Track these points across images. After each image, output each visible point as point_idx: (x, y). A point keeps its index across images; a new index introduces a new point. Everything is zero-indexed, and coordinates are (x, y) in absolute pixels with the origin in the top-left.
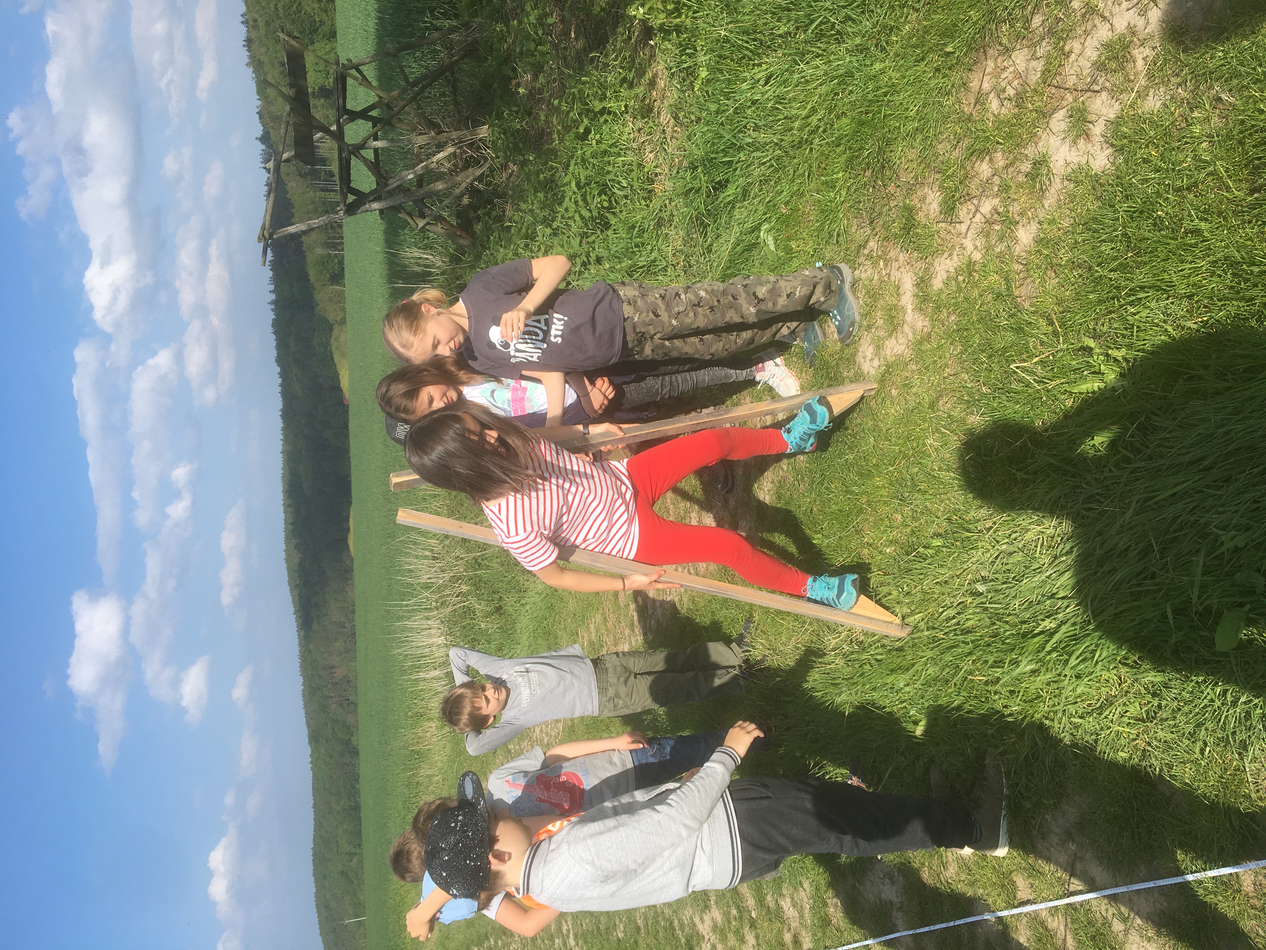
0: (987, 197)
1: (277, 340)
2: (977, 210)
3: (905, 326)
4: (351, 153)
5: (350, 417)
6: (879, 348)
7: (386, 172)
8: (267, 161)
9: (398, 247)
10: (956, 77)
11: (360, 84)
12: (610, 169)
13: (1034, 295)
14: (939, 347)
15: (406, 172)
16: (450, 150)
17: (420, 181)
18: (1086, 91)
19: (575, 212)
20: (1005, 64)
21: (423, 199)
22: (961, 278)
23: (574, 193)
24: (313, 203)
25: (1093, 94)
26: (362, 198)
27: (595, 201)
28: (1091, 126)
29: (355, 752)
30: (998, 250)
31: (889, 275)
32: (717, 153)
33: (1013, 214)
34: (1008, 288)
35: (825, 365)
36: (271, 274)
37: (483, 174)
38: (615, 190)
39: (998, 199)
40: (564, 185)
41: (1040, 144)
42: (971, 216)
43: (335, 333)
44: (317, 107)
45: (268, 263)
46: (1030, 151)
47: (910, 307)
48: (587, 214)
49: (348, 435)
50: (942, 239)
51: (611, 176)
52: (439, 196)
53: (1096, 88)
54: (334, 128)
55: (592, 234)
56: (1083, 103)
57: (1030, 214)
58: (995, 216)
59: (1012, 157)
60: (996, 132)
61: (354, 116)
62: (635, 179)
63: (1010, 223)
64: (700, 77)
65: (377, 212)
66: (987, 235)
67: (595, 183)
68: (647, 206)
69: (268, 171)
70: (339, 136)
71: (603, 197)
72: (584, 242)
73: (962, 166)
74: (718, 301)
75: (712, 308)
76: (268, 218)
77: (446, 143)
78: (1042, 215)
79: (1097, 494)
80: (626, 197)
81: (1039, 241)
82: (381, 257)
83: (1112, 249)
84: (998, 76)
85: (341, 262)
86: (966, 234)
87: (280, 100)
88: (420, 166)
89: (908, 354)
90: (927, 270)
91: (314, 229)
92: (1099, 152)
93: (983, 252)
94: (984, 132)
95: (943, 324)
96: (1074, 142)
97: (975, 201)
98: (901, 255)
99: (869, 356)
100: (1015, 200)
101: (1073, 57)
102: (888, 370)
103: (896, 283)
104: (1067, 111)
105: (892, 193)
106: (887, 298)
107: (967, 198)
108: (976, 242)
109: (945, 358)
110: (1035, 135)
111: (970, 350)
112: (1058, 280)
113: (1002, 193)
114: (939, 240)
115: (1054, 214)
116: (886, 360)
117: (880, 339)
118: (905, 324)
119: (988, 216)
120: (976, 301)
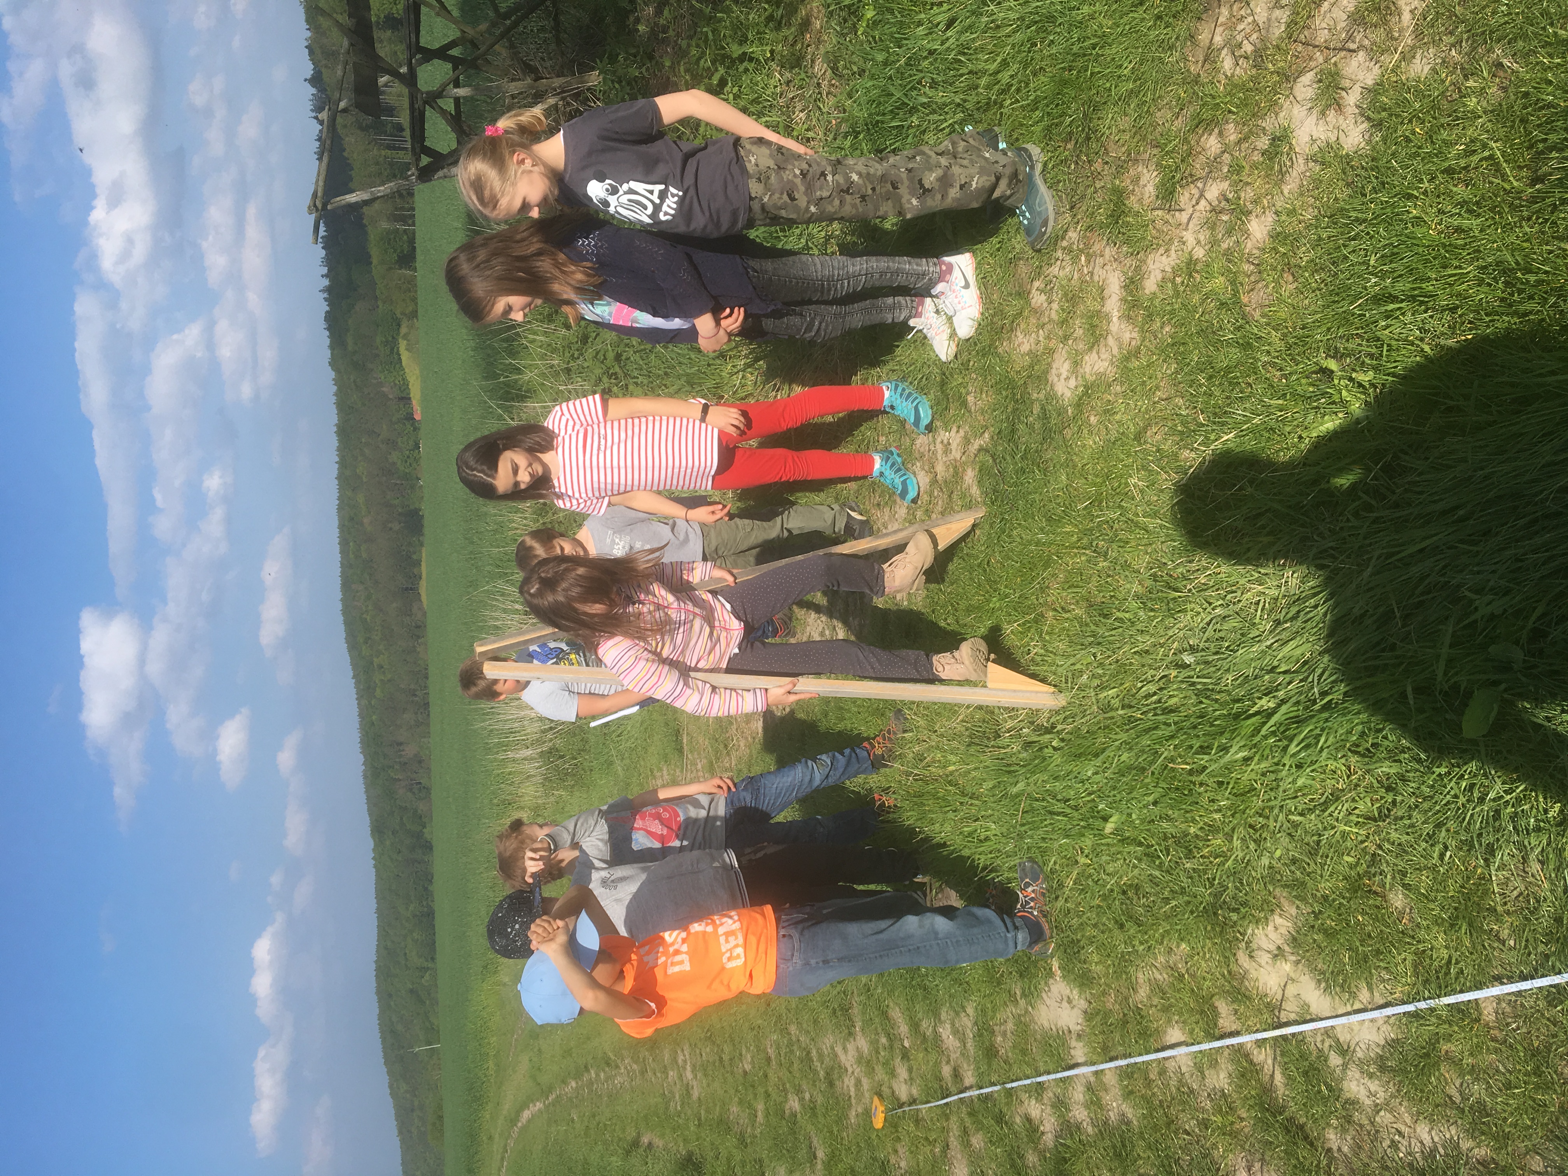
0: (1214, 179)
2: (1202, 195)
3: (1110, 337)
4: (426, 102)
5: (422, 436)
6: (1076, 364)
7: (469, 126)
8: (319, 109)
10: (1181, 27)
11: (438, 14)
13: (1267, 302)
14: (1150, 365)
16: (551, 101)
18: (1340, 50)
20: (1243, 12)
22: (1178, 280)
24: (377, 163)
25: (1348, 54)
26: (439, 161)
28: (1344, 94)
29: (428, 847)
30: (1224, 246)
31: (1092, 274)
32: (884, 114)
33: (1245, 201)
34: (1235, 294)
35: (1011, 385)
36: (324, 254)
39: (1228, 182)
41: (1282, 115)
42: (1194, 202)
43: (403, 330)
44: (381, 41)
45: (319, 240)
46: (1269, 123)
47: (1115, 314)
49: (418, 459)
50: (1158, 230)
53: (1352, 46)
54: (404, 70)
56: (1335, 64)
57: (1265, 202)
58: (1224, 203)
59: (1246, 129)
60: (1229, 98)
61: (429, 55)
63: (1241, 213)
64: (865, 18)
66: (1213, 228)
69: (321, 123)
70: (410, 80)
73: (1186, 141)
74: (873, 189)
75: (864, 197)
76: (321, 183)
77: (546, 93)
78: (1279, 204)
79: (1331, 548)
81: (1277, 237)
84: (1232, 28)
85: (412, 241)
86: (1187, 225)
87: (336, 32)
89: (1112, 372)
90: (1138, 269)
91: (378, 198)
92: (1352, 126)
93: (1207, 248)
94: (1214, 98)
95: (1156, 337)
96: (1323, 113)
97: (1200, 185)
98: (1107, 249)
99: (1065, 374)
100: (1248, 184)
101: (1326, 5)
102: (1087, 392)
103: (1101, 284)
104: (1316, 74)
105: (1099, 170)
106: (1089, 303)
107: (1190, 180)
108: (1199, 235)
109: (1156, 378)
110: (1275, 103)
111: (1187, 369)
112: (1296, 284)
113: (1232, 174)
114: (1154, 232)
115: (1295, 202)
116: (1084, 380)
117: (1078, 353)
118: (1109, 335)
119: (1215, 203)
120: (1196, 309)
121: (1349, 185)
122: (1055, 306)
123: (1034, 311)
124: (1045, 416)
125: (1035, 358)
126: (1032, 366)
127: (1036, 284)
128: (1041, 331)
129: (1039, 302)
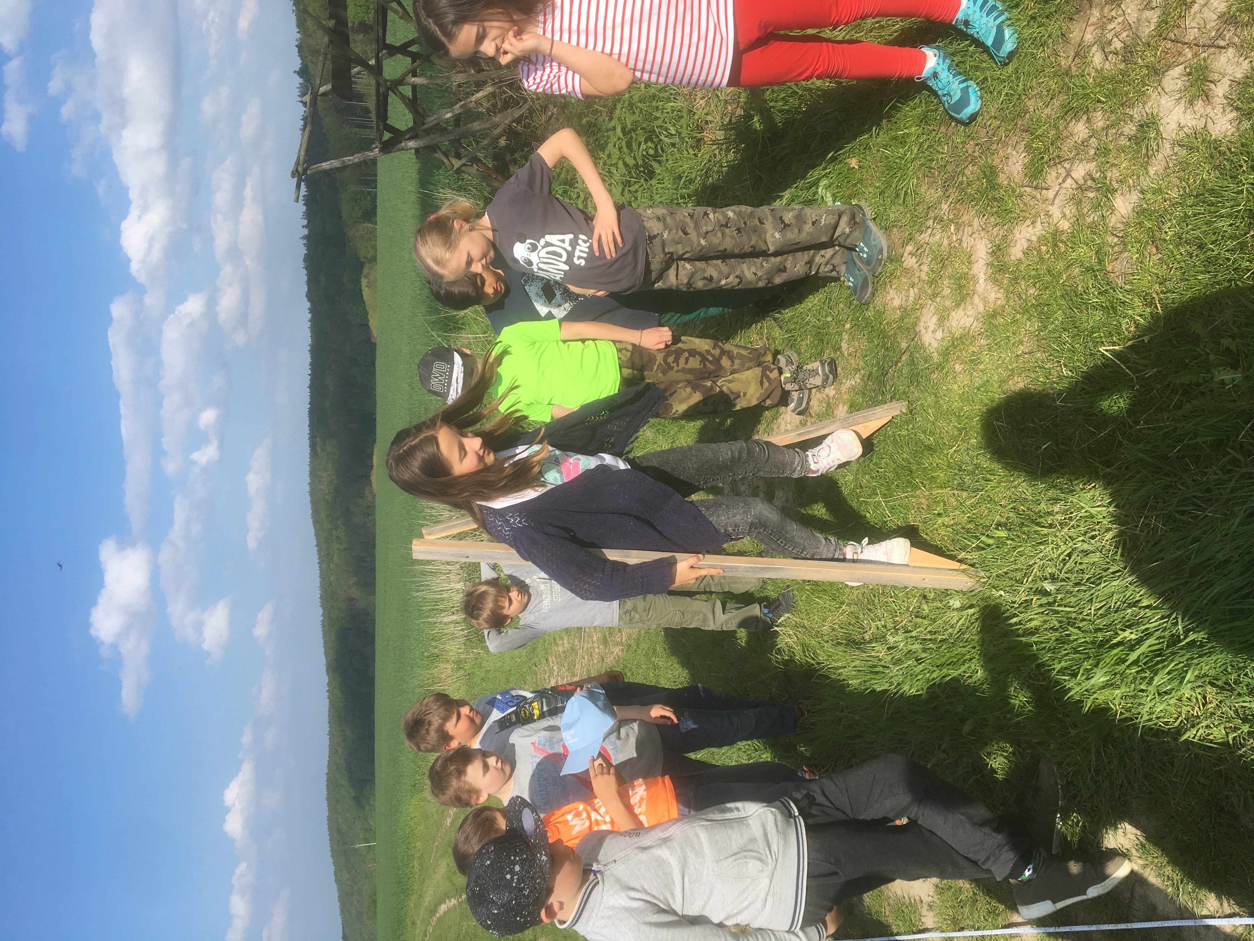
0: (1081, 160)
1: (308, 275)
2: (1068, 175)
4: (389, 89)
5: (378, 355)
6: (943, 319)
7: (423, 109)
8: (303, 94)
9: (431, 187)
10: (1053, 27)
11: (401, 18)
12: (658, 115)
13: (1131, 271)
14: (1014, 322)
15: (443, 111)
16: (489, 89)
17: (457, 120)
18: (1210, 46)
19: (619, 159)
20: (1113, 13)
21: (460, 139)
22: (1044, 248)
23: (619, 139)
24: (348, 138)
25: (1217, 51)
26: (398, 136)
27: (641, 149)
28: (1212, 86)
29: (371, 683)
30: (1089, 220)
31: (961, 240)
32: (776, 101)
33: (1111, 180)
34: (1100, 262)
35: (883, 335)
36: (304, 208)
37: (522, 115)
38: (662, 137)
39: (1094, 163)
40: (607, 131)
41: (1150, 104)
42: (1060, 180)
43: (365, 271)
44: (355, 42)
45: (301, 198)
46: (1136, 113)
47: (982, 278)
48: (631, 162)
49: (373, 374)
50: (1025, 204)
51: (659, 123)
52: (477, 136)
53: (1222, 43)
54: (372, 62)
55: (635, 182)
56: (1205, 60)
57: (1131, 181)
58: (1089, 183)
59: (1113, 117)
60: (1098, 89)
61: (393, 50)
62: (684, 126)
63: (1107, 191)
65: (413, 151)
66: (1079, 203)
67: (642, 129)
68: (696, 155)
69: (305, 104)
70: (377, 70)
71: (650, 144)
72: (626, 190)
73: (1055, 126)
74: (745, 223)
75: (739, 230)
76: (303, 153)
77: (485, 82)
78: (1145, 182)
80: (673, 145)
81: (1141, 212)
82: (413, 197)
83: (1231, 225)
84: (1103, 27)
85: (374, 200)
86: (1054, 199)
87: (320, 33)
88: (458, 106)
89: (977, 326)
90: (1005, 237)
91: (348, 165)
92: (1220, 115)
93: (1072, 221)
94: (1083, 88)
95: (1020, 297)
96: (1191, 103)
97: (1067, 165)
98: (976, 219)
99: (932, 327)
100: (1116, 165)
101: (1196, 7)
102: (953, 344)
103: (969, 250)
104: (1185, 68)
105: (970, 152)
106: (957, 266)
107: (1057, 161)
108: (1065, 210)
109: (1020, 334)
110: (1144, 94)
111: (1051, 327)
112: (1160, 256)
113: (1099, 156)
114: (1022, 206)
115: (1161, 182)
116: (951, 333)
117: (945, 309)
118: (976, 295)
119: (1081, 182)
120: (1060, 274)
121: (1216, 168)
122: (925, 268)
123: (906, 271)
124: (912, 362)
125: (905, 312)
126: (902, 319)
127: (909, 248)
128: (911, 289)
129: (910, 264)
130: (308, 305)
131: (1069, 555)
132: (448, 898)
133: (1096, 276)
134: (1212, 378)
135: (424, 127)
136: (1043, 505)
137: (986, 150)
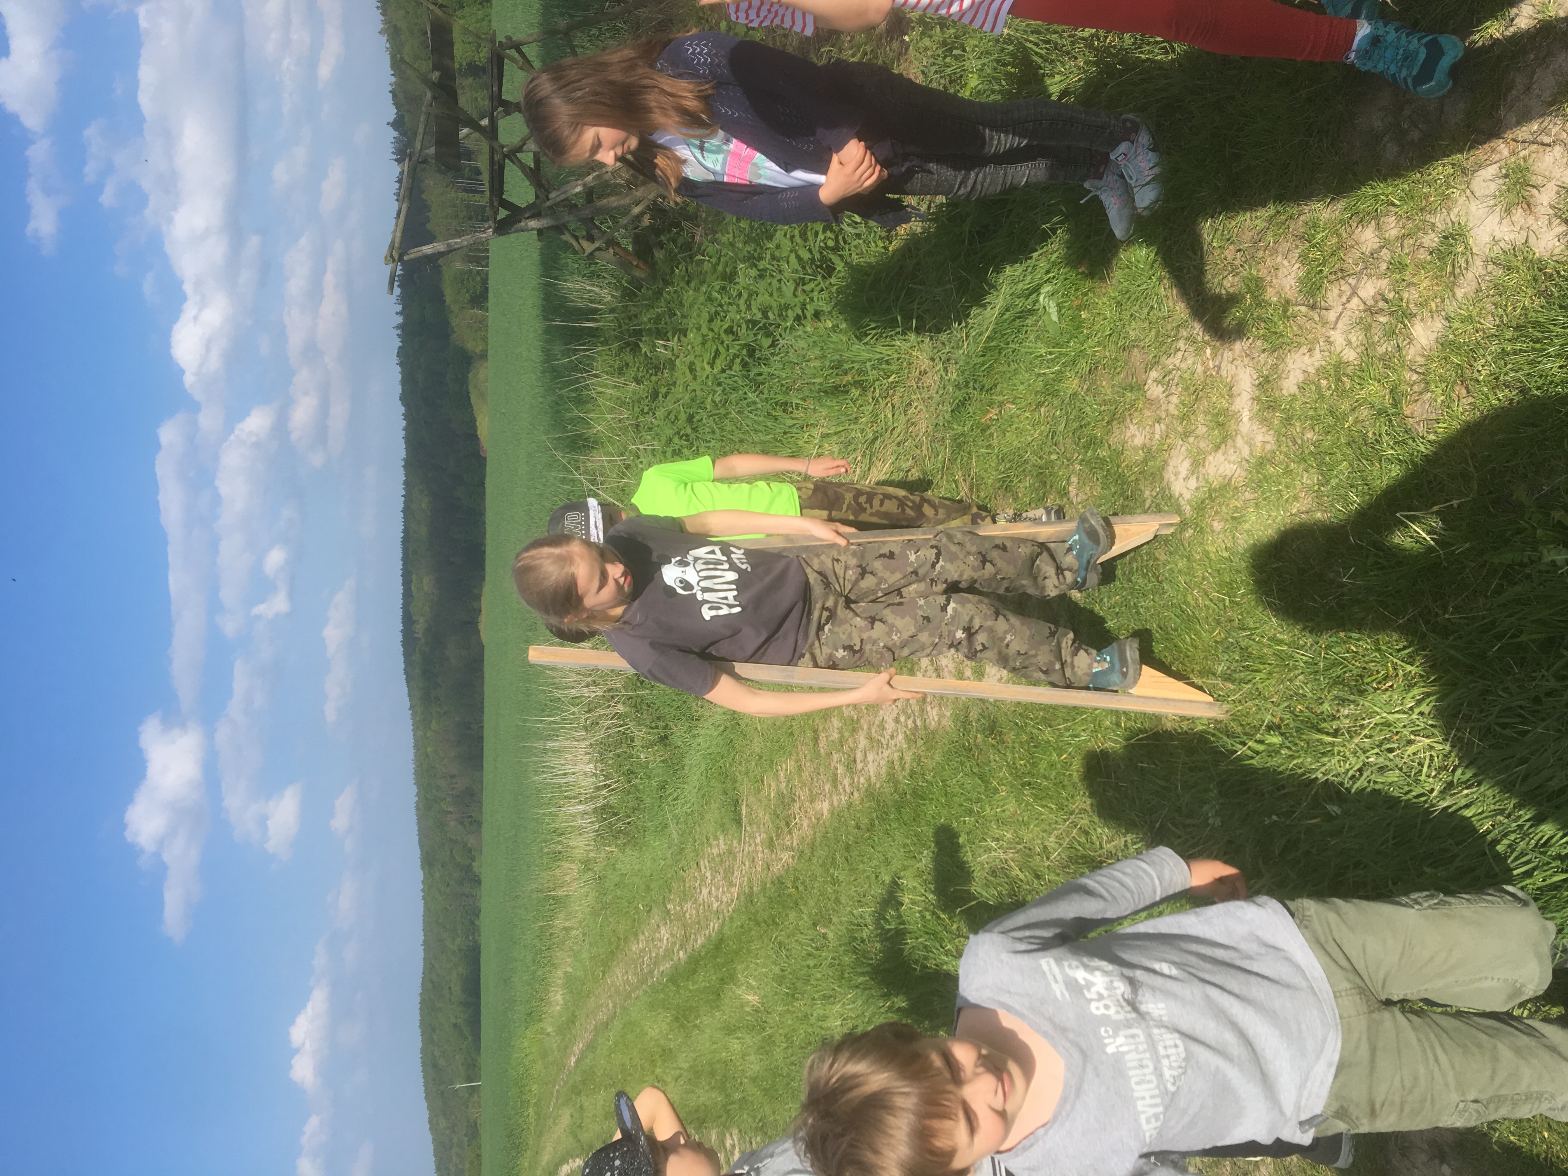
0: (1370, 276)
1: (402, 373)
2: (1354, 293)
3: (1239, 438)
4: (506, 156)
5: (488, 473)
6: (1197, 464)
7: (548, 182)
9: (557, 276)
11: (521, 68)
13: (1434, 416)
14: (1288, 472)
15: (571, 183)
17: (589, 195)
18: (1533, 143)
21: (593, 217)
22: (1324, 383)
24: (454, 206)
25: (1541, 148)
26: (516, 214)
27: (818, 239)
28: (1534, 191)
30: (1381, 350)
31: (1220, 368)
33: (1408, 302)
34: (1395, 404)
35: (1121, 480)
38: (845, 227)
39: (1387, 280)
41: (1456, 210)
42: (1344, 299)
43: (474, 368)
44: (463, 88)
46: (1439, 220)
47: (1246, 415)
48: (806, 255)
49: (483, 494)
50: (1300, 327)
53: (1546, 140)
54: (485, 122)
55: (811, 280)
56: (1525, 159)
57: (1433, 305)
58: (1381, 304)
59: (1410, 225)
61: (509, 108)
63: (1404, 315)
65: (535, 232)
66: (1368, 329)
68: (886, 249)
70: (492, 133)
71: (829, 234)
72: (799, 289)
73: (1337, 233)
76: (399, 234)
78: (1451, 307)
80: (858, 236)
81: (1446, 345)
82: (535, 283)
84: (1396, 113)
85: (485, 281)
86: (1336, 322)
87: (421, 84)
88: (589, 177)
89: (1241, 476)
90: (1275, 367)
92: (1545, 228)
93: (1359, 350)
94: (1372, 187)
95: (1295, 442)
96: (1508, 211)
97: (1351, 281)
98: (1238, 342)
99: (1183, 472)
100: (1414, 284)
102: (1210, 495)
103: (1229, 380)
104: (1500, 168)
105: (1230, 258)
106: (1214, 399)
107: (1340, 275)
108: (1350, 336)
109: (1295, 488)
110: (1448, 197)
111: (1334, 482)
112: (1471, 400)
113: (1393, 273)
114: (1295, 329)
115: (1471, 308)
116: (1207, 482)
117: (1200, 452)
118: (1239, 436)
119: (1370, 302)
120: (1345, 416)
121: (1540, 294)
122: (1174, 399)
123: (1150, 402)
125: (1149, 453)
126: (1145, 461)
127: (1154, 374)
128: (1157, 425)
129: (1155, 393)
130: (402, 409)
131: (1360, 770)
132: (572, 1157)
133: (1390, 421)
134: (1540, 558)
135: (548, 203)
136: (1326, 706)
137: (1251, 259)
